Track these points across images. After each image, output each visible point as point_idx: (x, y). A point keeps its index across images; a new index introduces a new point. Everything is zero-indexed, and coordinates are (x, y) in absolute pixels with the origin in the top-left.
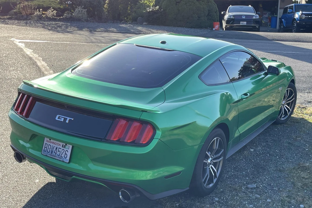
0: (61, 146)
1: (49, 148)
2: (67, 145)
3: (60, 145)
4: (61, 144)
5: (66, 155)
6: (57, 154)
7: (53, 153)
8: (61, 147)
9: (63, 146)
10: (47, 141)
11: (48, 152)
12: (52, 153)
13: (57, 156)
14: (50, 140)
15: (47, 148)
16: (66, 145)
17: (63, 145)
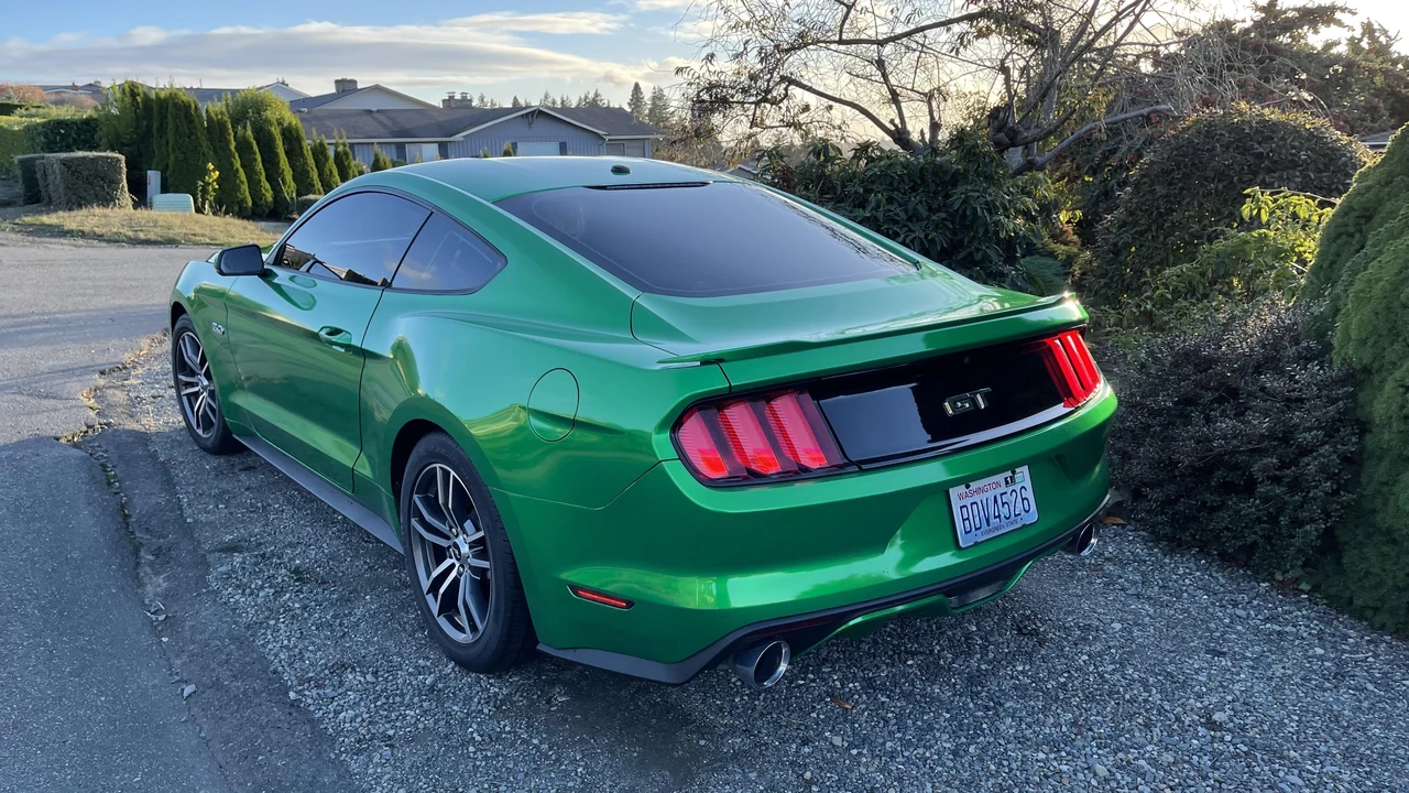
0: (1003, 483)
1: (976, 513)
2: (1017, 470)
3: (998, 484)
4: (1000, 478)
5: (1025, 502)
6: (1002, 516)
7: (992, 520)
8: (1003, 488)
9: (1007, 483)
10: (961, 497)
11: (976, 529)
12: (988, 525)
13: (1004, 521)
14: (968, 487)
15: (971, 518)
16: (1014, 472)
17: (1006, 479)
